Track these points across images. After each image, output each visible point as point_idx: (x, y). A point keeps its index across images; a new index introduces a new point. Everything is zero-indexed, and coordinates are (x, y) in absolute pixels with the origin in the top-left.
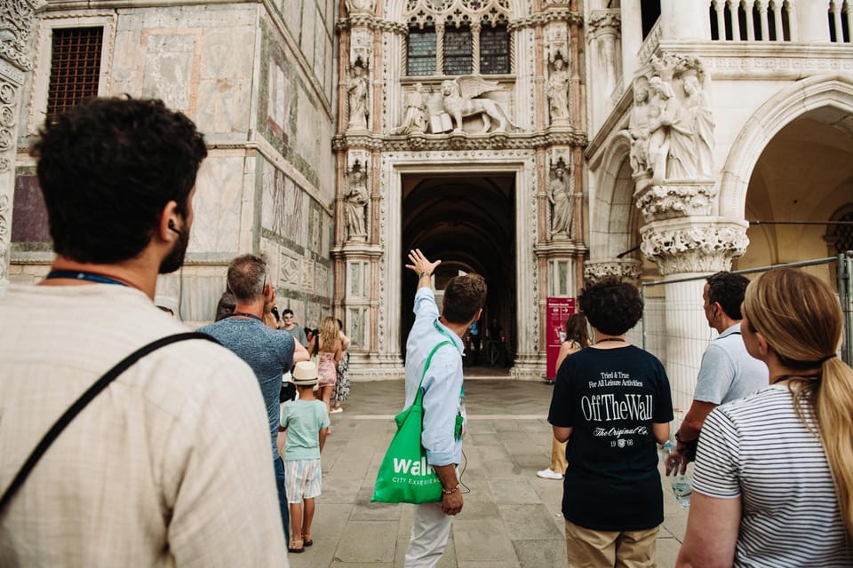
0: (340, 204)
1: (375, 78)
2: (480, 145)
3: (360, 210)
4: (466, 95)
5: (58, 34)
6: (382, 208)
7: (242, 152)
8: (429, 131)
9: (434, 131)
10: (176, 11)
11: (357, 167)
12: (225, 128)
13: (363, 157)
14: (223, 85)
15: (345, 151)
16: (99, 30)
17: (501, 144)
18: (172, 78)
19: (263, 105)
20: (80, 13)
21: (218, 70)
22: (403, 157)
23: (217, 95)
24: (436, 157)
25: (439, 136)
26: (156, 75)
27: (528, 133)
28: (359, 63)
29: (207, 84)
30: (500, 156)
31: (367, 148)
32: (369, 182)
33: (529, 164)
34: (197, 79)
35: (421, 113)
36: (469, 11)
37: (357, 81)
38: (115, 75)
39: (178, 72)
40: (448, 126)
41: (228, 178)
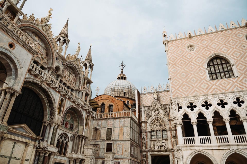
0: (142, 161)
1: (146, 140)
2: (163, 151)
3: (145, 162)
4: (160, 143)
5: (107, 144)
6: (148, 162)
7: (128, 159)
8: (155, 148)
9: (156, 148)
10: (120, 141)
11: (144, 155)
12: (126, 156)
13: (145, 153)
14: (126, 151)
15: (142, 152)
16: (112, 143)
17: (166, 151)
18: (120, 150)
19: (130, 153)
20: (110, 141)
21: (125, 149)
22: (151, 153)
23: (125, 152)
24: (156, 153)
25: (156, 150)
26: (118, 149)
27: (171, 149)
28: (144, 138)
29: (124, 151)
30: (166, 153)
31: (145, 152)
32: (146, 157)
33: (171, 154)
34: (123, 150)
35: (153, 146)
36: (160, 128)
37: (143, 141)
38: (114, 149)
39: (121, 149)
40: (158, 148)
41: (127, 163)
